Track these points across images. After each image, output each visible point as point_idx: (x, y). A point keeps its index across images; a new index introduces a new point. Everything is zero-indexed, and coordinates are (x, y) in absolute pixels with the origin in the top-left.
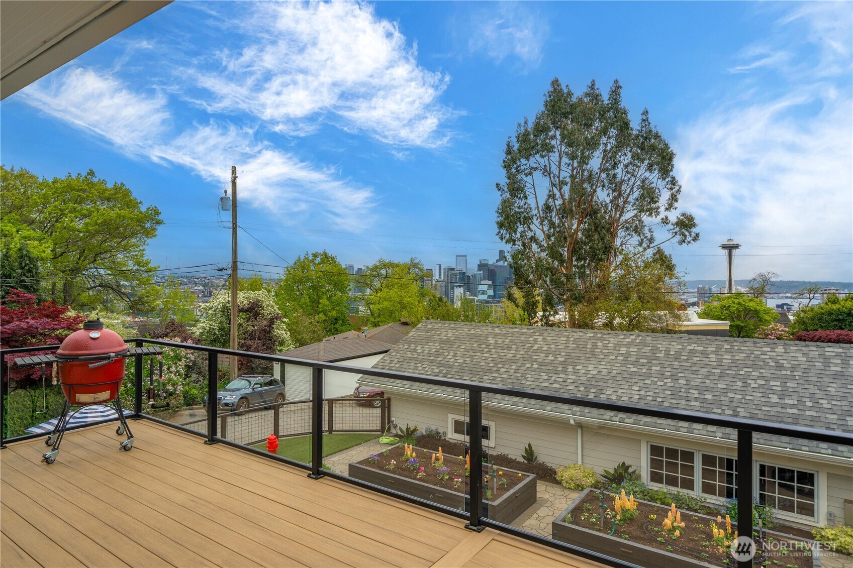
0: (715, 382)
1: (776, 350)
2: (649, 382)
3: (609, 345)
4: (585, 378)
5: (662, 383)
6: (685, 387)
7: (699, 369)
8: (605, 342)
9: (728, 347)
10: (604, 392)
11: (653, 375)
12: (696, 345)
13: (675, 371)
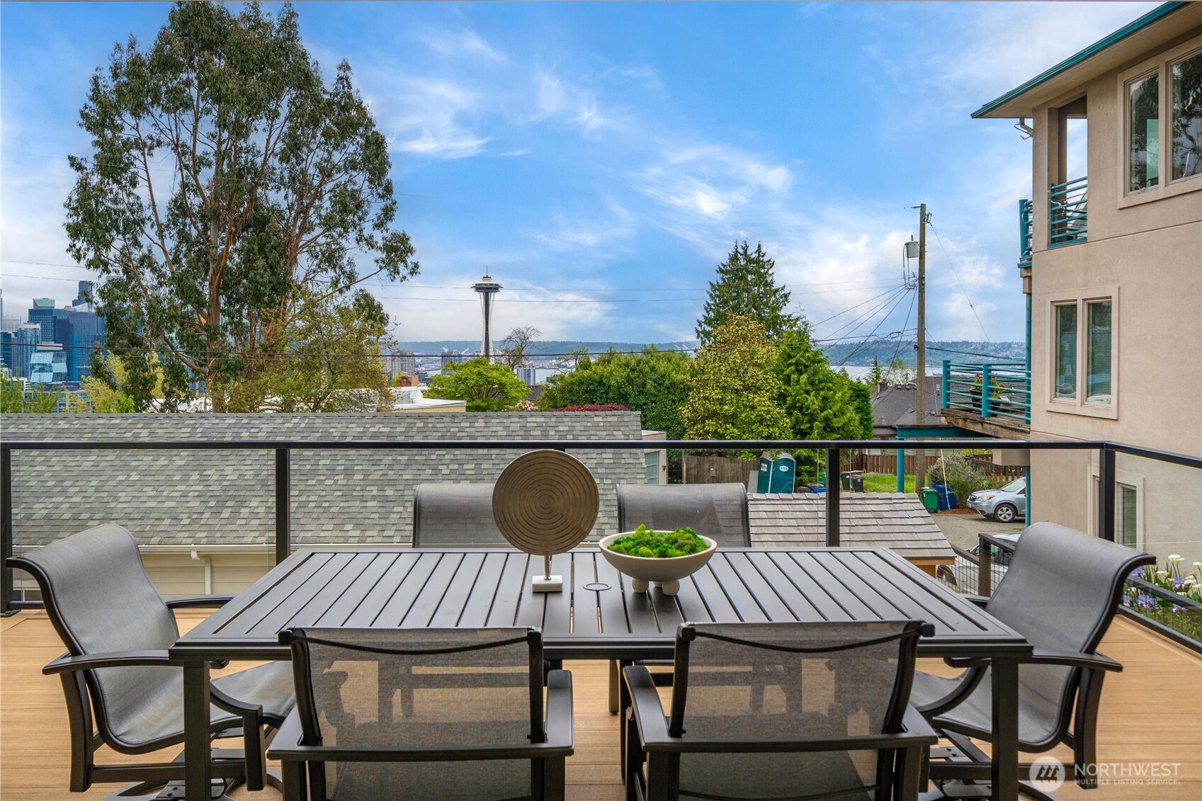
0: (400, 473)
1: (476, 425)
2: (313, 482)
3: (260, 434)
4: (219, 488)
5: (331, 482)
6: (362, 483)
7: (381, 457)
8: (253, 430)
9: (422, 425)
10: (246, 504)
11: (320, 472)
12: (381, 426)
13: (350, 463)
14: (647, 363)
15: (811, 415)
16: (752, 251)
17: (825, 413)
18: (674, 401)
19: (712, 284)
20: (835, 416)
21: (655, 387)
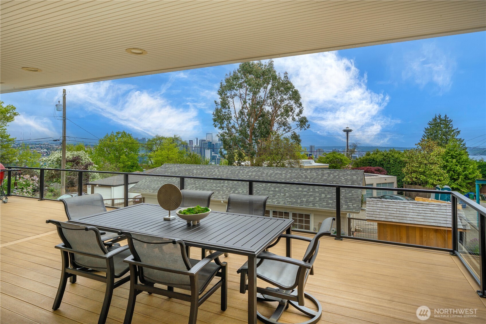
14: (391, 154)
15: (459, 173)
16: (443, 117)
17: (465, 173)
18: (401, 167)
19: (425, 128)
20: (470, 174)
21: (394, 162)
